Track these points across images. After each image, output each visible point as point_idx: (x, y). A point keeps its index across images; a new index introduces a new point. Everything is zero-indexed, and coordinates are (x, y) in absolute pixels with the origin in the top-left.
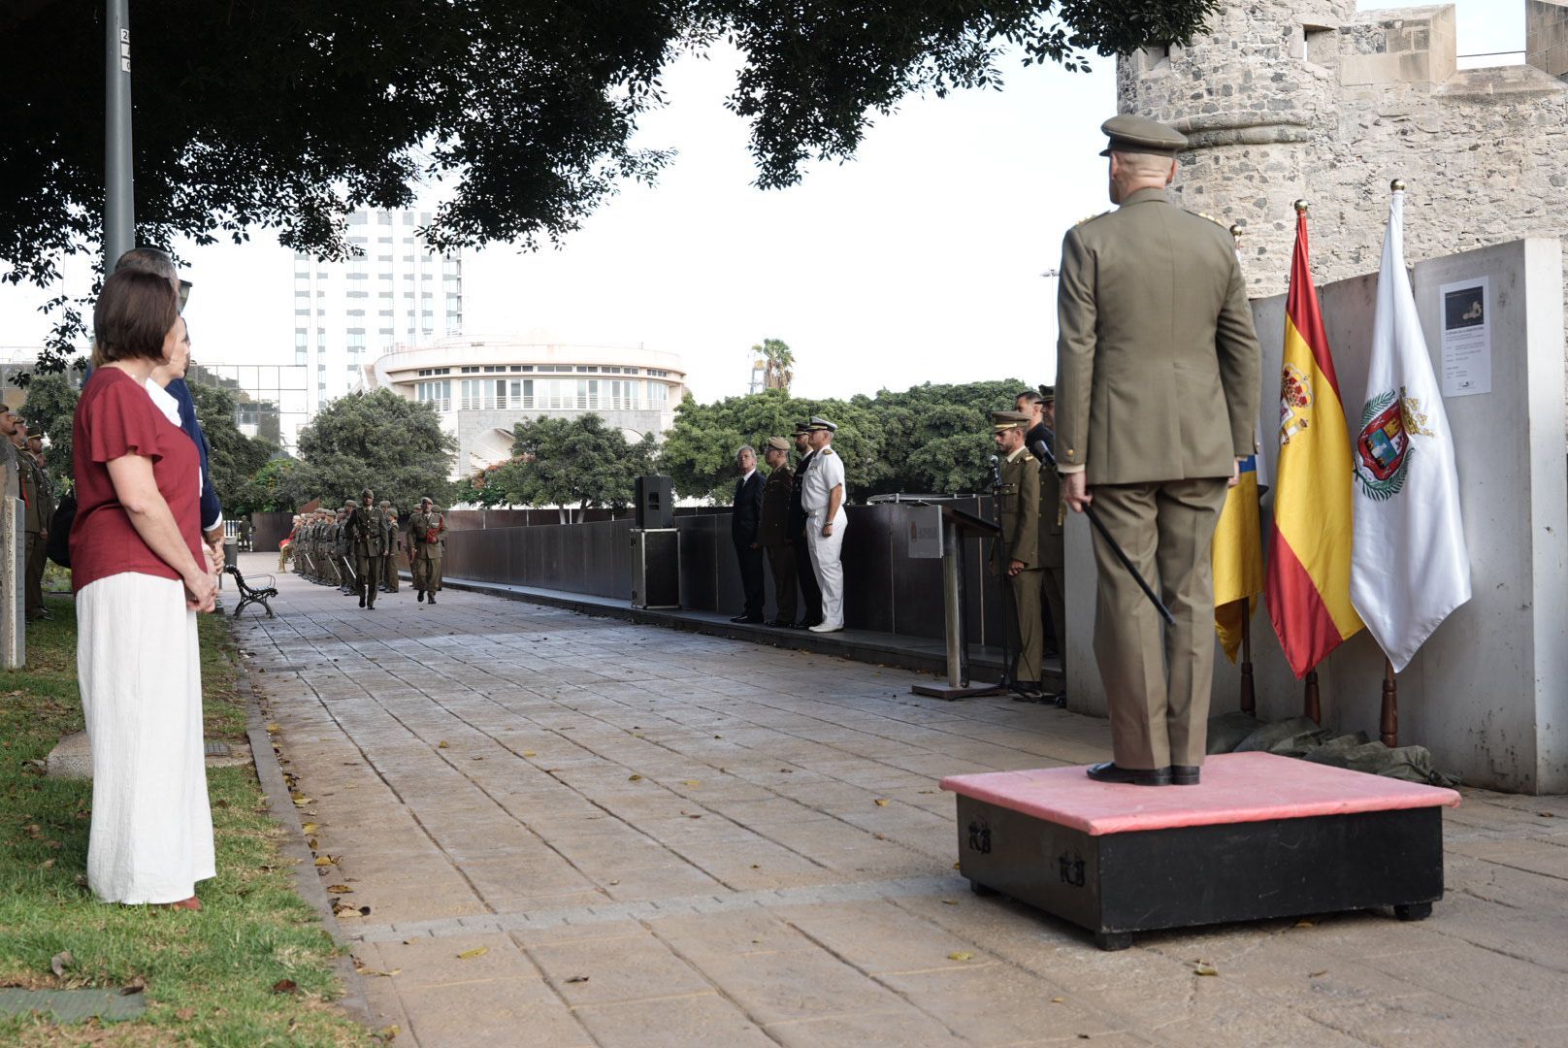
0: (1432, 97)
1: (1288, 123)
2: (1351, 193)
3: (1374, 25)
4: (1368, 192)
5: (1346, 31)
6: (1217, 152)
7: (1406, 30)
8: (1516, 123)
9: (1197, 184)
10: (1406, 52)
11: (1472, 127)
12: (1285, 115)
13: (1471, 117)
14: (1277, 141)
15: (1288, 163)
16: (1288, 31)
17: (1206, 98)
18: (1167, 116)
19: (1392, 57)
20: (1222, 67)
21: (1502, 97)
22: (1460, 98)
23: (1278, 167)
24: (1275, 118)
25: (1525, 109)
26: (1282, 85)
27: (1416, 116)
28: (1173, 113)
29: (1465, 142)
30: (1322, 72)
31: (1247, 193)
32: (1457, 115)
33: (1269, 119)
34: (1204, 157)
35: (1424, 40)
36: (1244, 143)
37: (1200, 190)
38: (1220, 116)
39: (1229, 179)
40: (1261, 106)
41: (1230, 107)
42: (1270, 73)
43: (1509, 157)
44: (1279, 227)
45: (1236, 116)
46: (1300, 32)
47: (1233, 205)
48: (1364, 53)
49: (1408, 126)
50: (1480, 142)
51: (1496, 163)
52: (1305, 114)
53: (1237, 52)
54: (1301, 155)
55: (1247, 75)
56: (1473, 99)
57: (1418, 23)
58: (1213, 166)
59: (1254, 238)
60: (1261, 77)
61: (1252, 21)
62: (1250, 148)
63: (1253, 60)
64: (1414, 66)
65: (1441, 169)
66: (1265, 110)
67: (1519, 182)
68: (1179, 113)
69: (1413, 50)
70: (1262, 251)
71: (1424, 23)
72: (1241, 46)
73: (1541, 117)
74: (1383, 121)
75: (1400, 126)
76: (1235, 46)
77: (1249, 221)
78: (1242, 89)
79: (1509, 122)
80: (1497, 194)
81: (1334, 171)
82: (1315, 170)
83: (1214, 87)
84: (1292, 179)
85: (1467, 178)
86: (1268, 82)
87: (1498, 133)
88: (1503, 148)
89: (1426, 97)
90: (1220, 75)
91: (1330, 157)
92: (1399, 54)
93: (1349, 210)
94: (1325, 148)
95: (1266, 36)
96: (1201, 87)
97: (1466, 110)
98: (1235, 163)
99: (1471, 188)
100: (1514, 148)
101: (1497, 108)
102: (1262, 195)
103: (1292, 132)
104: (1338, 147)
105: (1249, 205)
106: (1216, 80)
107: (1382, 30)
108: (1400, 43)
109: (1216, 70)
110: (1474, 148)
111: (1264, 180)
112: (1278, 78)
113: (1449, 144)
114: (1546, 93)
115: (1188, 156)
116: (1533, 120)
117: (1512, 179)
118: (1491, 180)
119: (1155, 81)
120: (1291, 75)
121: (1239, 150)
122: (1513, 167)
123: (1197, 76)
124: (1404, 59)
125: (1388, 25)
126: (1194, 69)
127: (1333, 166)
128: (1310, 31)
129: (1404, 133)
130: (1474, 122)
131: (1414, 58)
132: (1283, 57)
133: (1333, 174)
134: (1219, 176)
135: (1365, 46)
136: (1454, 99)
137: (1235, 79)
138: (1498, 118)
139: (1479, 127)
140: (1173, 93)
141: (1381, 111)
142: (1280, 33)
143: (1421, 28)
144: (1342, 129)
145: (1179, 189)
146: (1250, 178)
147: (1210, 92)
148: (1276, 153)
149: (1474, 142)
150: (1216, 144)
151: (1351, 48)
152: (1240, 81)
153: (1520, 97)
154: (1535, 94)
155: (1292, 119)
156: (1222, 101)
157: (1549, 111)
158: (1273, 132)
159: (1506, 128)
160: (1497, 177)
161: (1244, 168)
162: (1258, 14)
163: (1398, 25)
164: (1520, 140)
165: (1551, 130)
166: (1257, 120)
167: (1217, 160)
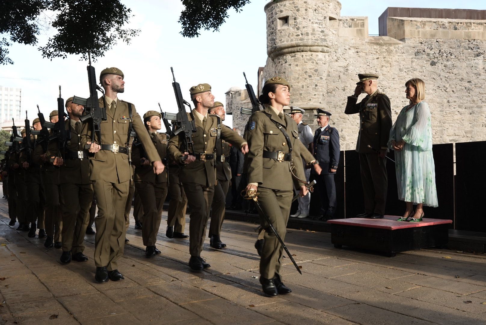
0: (366, 42)
1: (325, 46)
2: (342, 70)
3: (349, 19)
4: (347, 70)
5: (340, 20)
6: (302, 53)
7: (358, 21)
8: (389, 52)
9: (296, 63)
10: (358, 28)
11: (377, 52)
12: (324, 43)
13: (377, 49)
14: (321, 52)
15: (324, 59)
16: (325, 18)
17: (301, 36)
18: (287, 41)
19: (354, 29)
20: (306, 27)
21: (385, 44)
22: (373, 43)
23: (321, 60)
24: (322, 44)
25: (392, 48)
26: (324, 34)
27: (361, 47)
28: (290, 40)
29: (375, 57)
30: (334, 32)
31: (312, 67)
32: (373, 48)
33: (319, 44)
34: (298, 55)
35: (363, 25)
36: (311, 51)
37: (297, 65)
38: (305, 42)
39: (306, 62)
40: (317, 40)
41: (308, 39)
42: (320, 30)
43: (388, 62)
44: (321, 78)
45: (310, 43)
46: (328, 18)
47: (308, 71)
48: (346, 27)
49: (359, 50)
50: (379, 57)
51: (384, 63)
52: (330, 44)
53: (311, 22)
54: (327, 57)
55: (314, 30)
56: (377, 44)
57: (361, 20)
58: (301, 58)
59: (314, 81)
60: (317, 31)
61: (315, 13)
62: (313, 53)
63: (315, 26)
64: (360, 32)
65: (368, 64)
66: (319, 41)
67: (390, 70)
68: (292, 40)
69: (360, 28)
70: (316, 85)
71: (363, 20)
72: (312, 21)
73: (396, 51)
74: (351, 48)
75: (356, 50)
76: (310, 20)
77: (312, 76)
78: (312, 34)
79: (388, 52)
80: (384, 73)
81: (337, 62)
82: (331, 62)
83: (303, 33)
84: (325, 64)
85: (376, 67)
86: (320, 33)
87: (385, 54)
88: (386, 59)
89: (364, 42)
90: (305, 29)
91: (336, 58)
92: (356, 28)
93: (341, 75)
94: (334, 55)
95: (319, 18)
96: (299, 32)
97: (375, 47)
98: (308, 57)
99: (377, 70)
100: (389, 59)
101: (384, 47)
102: (316, 68)
103: (326, 49)
104: (338, 55)
105: (313, 71)
106: (304, 31)
107: (351, 21)
108: (356, 25)
109: (304, 27)
110: (378, 58)
111: (317, 63)
112: (322, 32)
113: (370, 57)
114: (398, 44)
115: (293, 54)
116: (394, 51)
117: (389, 68)
118: (382, 69)
119: (284, 30)
120: (326, 31)
121: (309, 53)
122: (389, 65)
123: (298, 29)
124: (357, 30)
125: (353, 20)
126: (297, 27)
127: (337, 61)
128: (331, 19)
129: (357, 52)
130: (377, 51)
131: (360, 30)
132: (324, 26)
133: (336, 63)
134: (303, 61)
135: (345, 25)
136: (371, 43)
137: (310, 31)
138: (384, 50)
139: (379, 52)
140: (290, 34)
141: (351, 45)
142: (323, 18)
143: (362, 21)
144: (339, 50)
145: (290, 65)
146: (313, 62)
147: (302, 35)
148: (320, 55)
149: (378, 57)
150: (302, 51)
151: (342, 25)
152: (311, 32)
153: (390, 44)
154: (395, 44)
155: (326, 45)
156: (306, 37)
157: (399, 49)
158: (320, 49)
159: (386, 53)
160: (384, 67)
161: (311, 59)
162: (317, 11)
163: (355, 20)
164: (391, 57)
165: (399, 55)
166: (316, 44)
167: (302, 56)
